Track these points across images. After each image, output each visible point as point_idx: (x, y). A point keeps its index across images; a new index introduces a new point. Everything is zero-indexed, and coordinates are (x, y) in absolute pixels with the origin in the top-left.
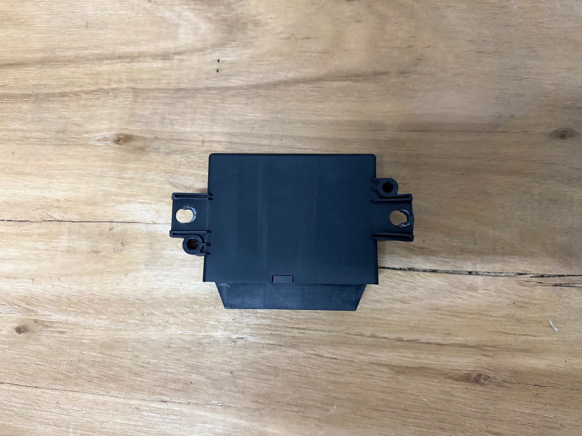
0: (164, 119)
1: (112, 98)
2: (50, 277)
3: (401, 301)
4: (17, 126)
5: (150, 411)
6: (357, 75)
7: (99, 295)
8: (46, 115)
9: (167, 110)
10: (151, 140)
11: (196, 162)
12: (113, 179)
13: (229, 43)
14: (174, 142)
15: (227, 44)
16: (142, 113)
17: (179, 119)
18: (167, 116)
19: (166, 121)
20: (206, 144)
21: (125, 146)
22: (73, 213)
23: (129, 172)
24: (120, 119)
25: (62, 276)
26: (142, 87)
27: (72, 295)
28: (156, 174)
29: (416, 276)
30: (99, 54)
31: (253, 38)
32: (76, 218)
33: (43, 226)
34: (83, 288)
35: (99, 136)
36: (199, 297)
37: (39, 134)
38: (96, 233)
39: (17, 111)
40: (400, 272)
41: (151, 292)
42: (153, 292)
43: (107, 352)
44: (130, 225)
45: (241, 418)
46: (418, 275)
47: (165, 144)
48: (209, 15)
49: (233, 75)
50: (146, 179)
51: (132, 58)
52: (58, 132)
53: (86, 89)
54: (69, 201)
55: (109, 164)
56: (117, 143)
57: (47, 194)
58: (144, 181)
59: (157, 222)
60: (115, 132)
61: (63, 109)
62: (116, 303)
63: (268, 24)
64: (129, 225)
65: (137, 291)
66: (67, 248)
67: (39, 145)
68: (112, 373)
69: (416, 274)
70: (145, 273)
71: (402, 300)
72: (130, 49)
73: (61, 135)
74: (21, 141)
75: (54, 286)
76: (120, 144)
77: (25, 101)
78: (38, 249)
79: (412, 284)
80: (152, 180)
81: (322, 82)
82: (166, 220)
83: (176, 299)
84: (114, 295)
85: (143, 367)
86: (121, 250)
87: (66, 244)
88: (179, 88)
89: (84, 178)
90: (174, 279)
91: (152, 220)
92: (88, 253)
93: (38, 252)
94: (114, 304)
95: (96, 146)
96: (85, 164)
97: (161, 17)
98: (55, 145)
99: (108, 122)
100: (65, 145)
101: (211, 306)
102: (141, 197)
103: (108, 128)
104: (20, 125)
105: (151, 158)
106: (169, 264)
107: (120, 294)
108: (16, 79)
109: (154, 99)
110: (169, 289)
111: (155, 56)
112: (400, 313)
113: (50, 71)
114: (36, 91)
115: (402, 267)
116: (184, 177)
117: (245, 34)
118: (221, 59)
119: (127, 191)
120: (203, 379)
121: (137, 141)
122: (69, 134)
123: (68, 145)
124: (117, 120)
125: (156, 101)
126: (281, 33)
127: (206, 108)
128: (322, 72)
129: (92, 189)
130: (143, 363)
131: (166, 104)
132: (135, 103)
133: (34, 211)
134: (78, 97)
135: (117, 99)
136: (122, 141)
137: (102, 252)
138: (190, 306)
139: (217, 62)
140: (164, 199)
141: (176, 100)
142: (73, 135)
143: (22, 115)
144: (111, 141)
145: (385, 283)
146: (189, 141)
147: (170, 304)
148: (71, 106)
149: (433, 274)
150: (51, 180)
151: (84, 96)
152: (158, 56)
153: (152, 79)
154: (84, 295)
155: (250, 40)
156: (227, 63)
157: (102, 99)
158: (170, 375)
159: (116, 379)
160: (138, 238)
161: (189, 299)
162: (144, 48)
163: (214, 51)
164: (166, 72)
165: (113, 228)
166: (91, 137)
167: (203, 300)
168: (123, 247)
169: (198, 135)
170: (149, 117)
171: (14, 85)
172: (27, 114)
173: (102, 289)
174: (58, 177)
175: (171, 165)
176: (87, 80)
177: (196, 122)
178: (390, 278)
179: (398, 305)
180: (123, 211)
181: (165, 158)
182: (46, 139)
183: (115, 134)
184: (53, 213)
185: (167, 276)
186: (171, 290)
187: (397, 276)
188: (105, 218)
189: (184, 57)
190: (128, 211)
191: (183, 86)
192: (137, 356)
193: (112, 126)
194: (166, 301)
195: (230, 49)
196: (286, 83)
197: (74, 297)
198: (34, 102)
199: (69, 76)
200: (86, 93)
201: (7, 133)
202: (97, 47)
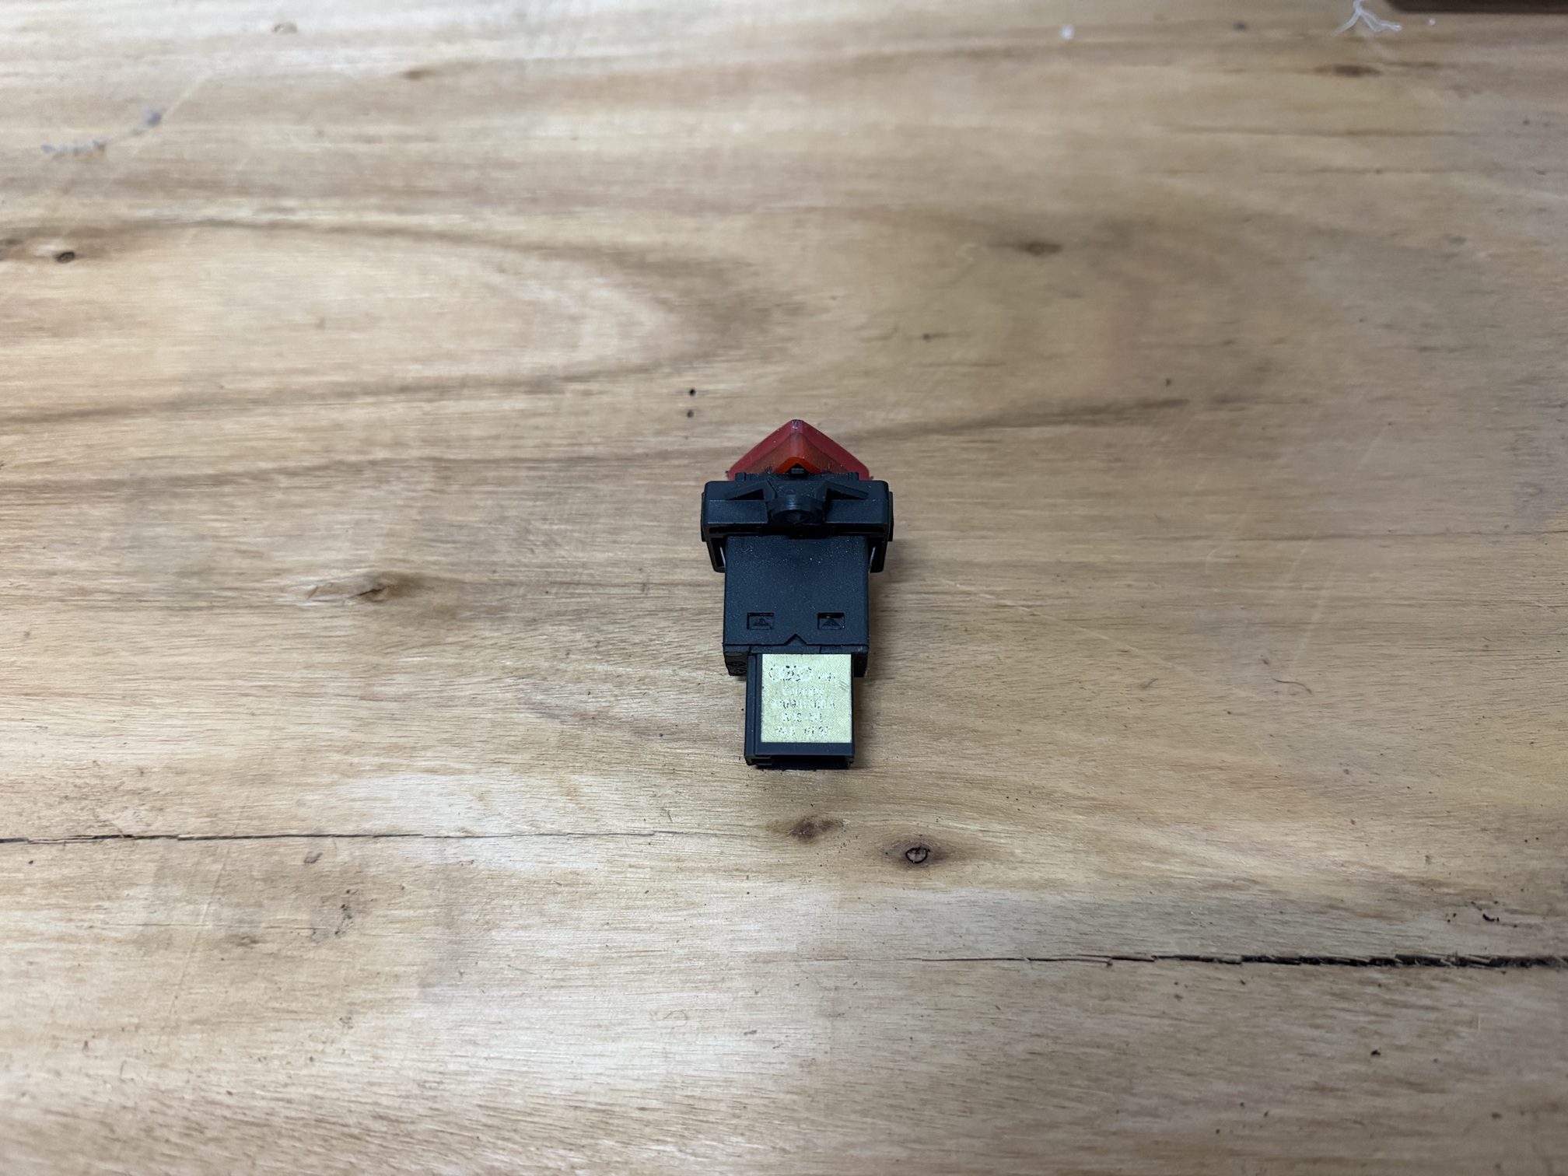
0: (528, 531)
1: (371, 483)
2: (54, 1037)
3: (1410, 1085)
4: (63, 561)
6: (1095, 411)
7: (228, 1107)
8: (160, 530)
9: (538, 509)
10: (480, 588)
11: (622, 641)
12: (342, 701)
13: (720, 352)
14: (554, 590)
15: (717, 355)
16: (459, 518)
17: (572, 531)
18: (537, 524)
19: (532, 538)
20: (652, 593)
21: (394, 607)
22: (185, 809)
23: (400, 678)
24: (387, 535)
25: (98, 1034)
26: (462, 456)
27: (124, 1108)
28: (487, 682)
29: (1436, 984)
30: (343, 384)
31: (788, 339)
32: (194, 824)
33: (71, 856)
34: (173, 1079)
35: (312, 580)
36: (620, 1106)
37: (125, 580)
38: (255, 874)
39: (71, 523)
40: (1373, 973)
41: (436, 1089)
42: (442, 1087)
44: (382, 843)
46: (1446, 980)
47: (523, 597)
48: (665, 295)
49: (732, 423)
50: (452, 698)
51: (441, 389)
52: (184, 574)
53: (291, 464)
54: (181, 772)
55: (335, 658)
56: (369, 599)
57: (109, 753)
58: (447, 703)
59: (477, 830)
60: (367, 570)
61: (214, 514)
62: (293, 1137)
63: (826, 310)
64: (378, 846)
65: (380, 1085)
66: (140, 928)
67: (117, 609)
69: (1435, 979)
70: (417, 1016)
71: (1412, 1079)
72: (437, 371)
73: (194, 582)
74: (63, 601)
75: (58, 1074)
76: (378, 602)
77: (103, 497)
78: (34, 935)
79: (1433, 1016)
80: (473, 701)
81: (993, 429)
82: (508, 821)
83: (530, 1114)
84: (289, 1101)
86: (337, 933)
87: (141, 916)
88: (575, 455)
89: (244, 700)
90: (525, 1037)
91: (460, 824)
92: (216, 944)
93: (29, 945)
94: (284, 1142)
95: (302, 610)
96: (254, 659)
98: (168, 608)
99: (347, 544)
100: (200, 609)
101: (669, 1139)
102: (429, 754)
103: (346, 560)
104: (70, 557)
105: (475, 636)
106: (512, 979)
107: (316, 1097)
108: (89, 446)
109: (500, 485)
110: (505, 1077)
111: (509, 386)
112: (1419, 1134)
113: (194, 425)
114: (143, 472)
115: (1376, 954)
116: (579, 686)
117: (763, 331)
118: (696, 387)
119: (385, 734)
121: (435, 592)
122: (217, 578)
123: (212, 608)
124: (376, 539)
125: (505, 489)
126: (864, 327)
127: (654, 502)
128: (991, 407)
129: (266, 732)
131: (536, 496)
132: (438, 495)
133: (50, 806)
134: (264, 484)
135: (385, 487)
136: (386, 592)
137: (265, 942)
138: (584, 1142)
139: (688, 396)
140: (506, 756)
141: (566, 485)
142: (229, 582)
143: (86, 533)
144: (349, 593)
145: (1331, 1017)
146: (600, 585)
147: (507, 1134)
148: (238, 506)
149: (1495, 973)
150: (135, 710)
151: (284, 481)
152: (519, 384)
153: (497, 437)
154: (170, 1107)
155: (779, 345)
156: (717, 395)
157: (340, 487)
160: (403, 888)
161: (578, 1113)
162: (477, 368)
163: (678, 372)
164: (538, 421)
165: (319, 855)
166: (285, 586)
167: (637, 1114)
168: (347, 921)
169: (629, 570)
170: (479, 528)
171: (81, 461)
172: (100, 530)
173: (245, 1081)
174: (158, 701)
175: (540, 652)
176: (300, 445)
177: (624, 537)
178: (1342, 996)
179: (1403, 1102)
180: (360, 800)
181: (522, 635)
182: (145, 593)
183: (367, 576)
184: (113, 813)
185: (498, 1026)
186: (513, 1078)
187: (1371, 990)
188: (294, 824)
189: (594, 386)
190: (380, 799)
191: (588, 451)
193: (360, 555)
194: (489, 1121)
195: (722, 366)
196: (892, 434)
197: (129, 1116)
198: (129, 500)
199: (250, 436)
200: (292, 473)
201: (22, 581)
202: (341, 367)
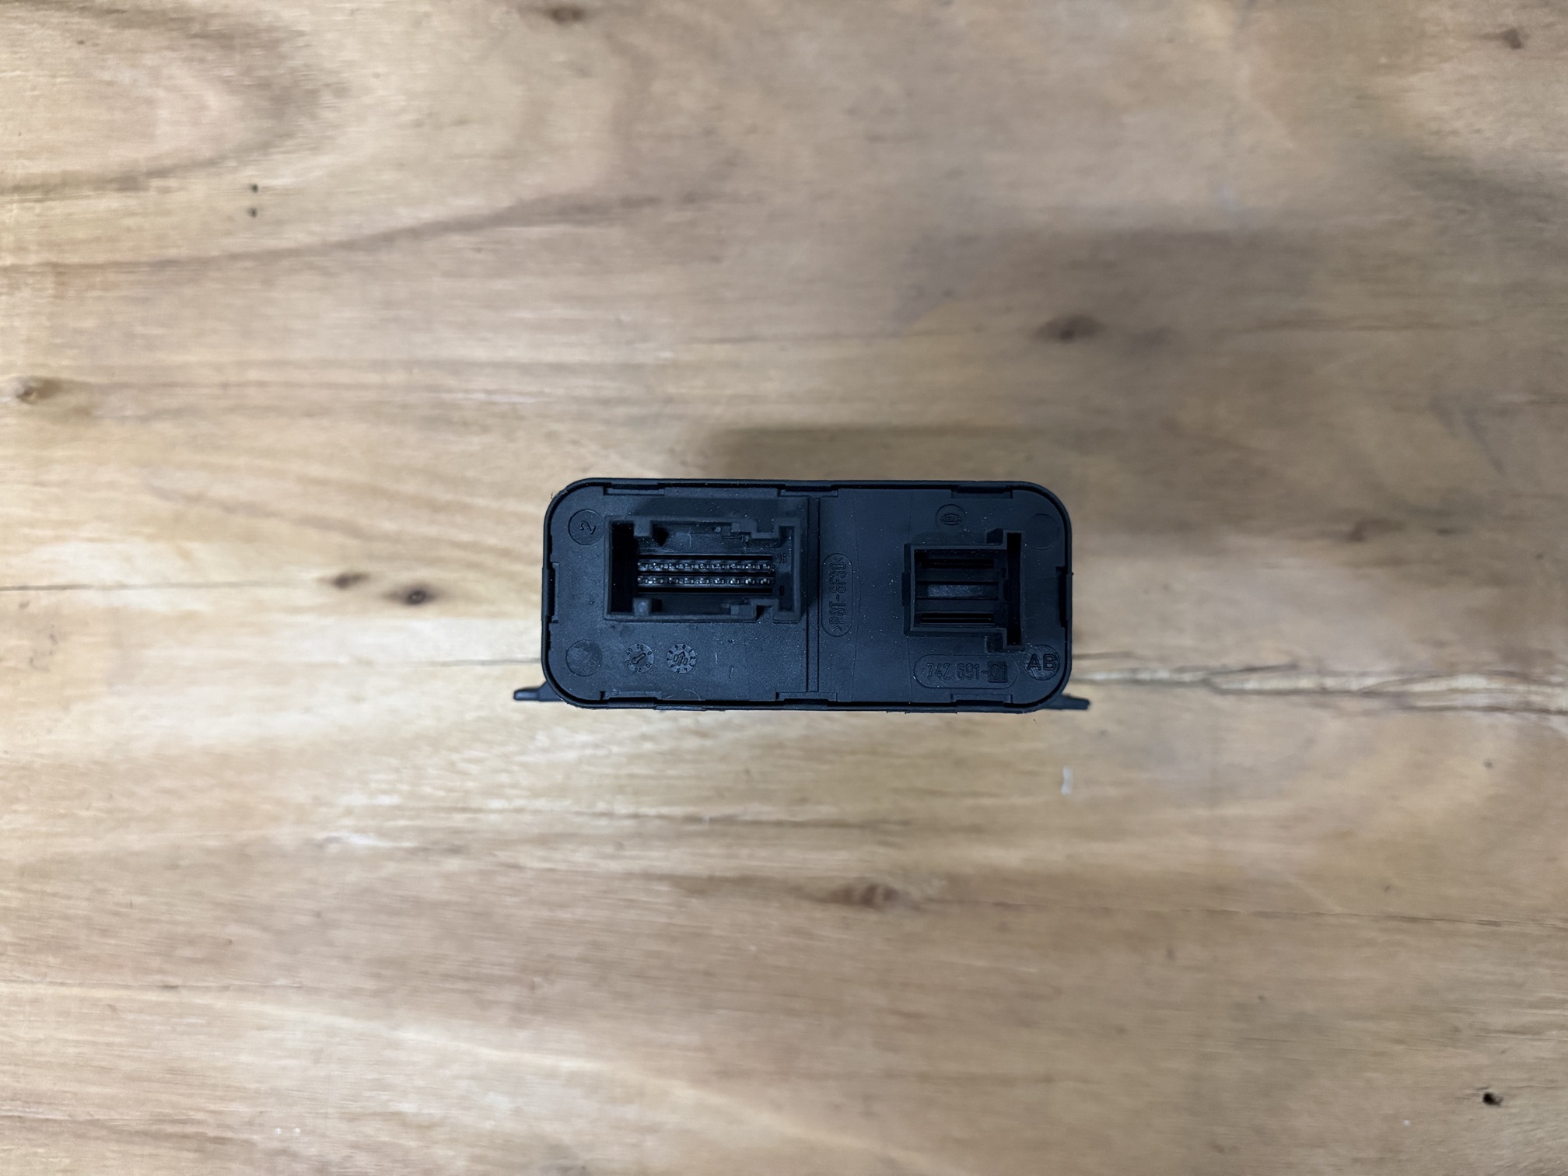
0: (133, 336)
5: (141, 1011)
6: (585, 209)
9: (139, 314)
10: (105, 390)
12: (21, 487)
13: (277, 142)
14: (159, 391)
15: (274, 146)
16: (80, 325)
17: (168, 335)
18: (139, 329)
19: (136, 341)
20: (230, 392)
21: (43, 407)
23: (58, 468)
24: (28, 342)
26: (73, 259)
28: (119, 471)
31: (336, 126)
36: (235, 752)
41: (126, 745)
42: (130, 744)
43: (34, 887)
44: (68, 593)
45: (345, 1013)
47: (135, 397)
48: (227, 72)
49: (289, 222)
50: (97, 484)
51: (46, 188)
55: (10, 452)
56: (26, 401)
58: (94, 487)
59: (128, 583)
60: (17, 374)
62: (48, 775)
63: (369, 91)
64: (66, 594)
65: (94, 744)
68: (50, 932)
70: (109, 703)
72: (39, 167)
76: (32, 403)
82: (147, 577)
83: (183, 758)
84: (42, 755)
85: (116, 914)
86: (50, 653)
88: (163, 258)
91: (117, 578)
94: (43, 777)
97: (110, 84)
102: (87, 527)
105: (106, 433)
106: (164, 680)
107: (56, 753)
109: (106, 290)
110: (167, 737)
111: (102, 183)
112: (694, 761)
116: (184, 473)
117: (314, 117)
118: (261, 183)
119: (55, 513)
120: (253, 932)
121: (71, 394)
124: (20, 345)
125: (111, 294)
126: (402, 111)
127: (228, 305)
130: (118, 904)
131: (134, 301)
132: (60, 301)
135: (17, 293)
136: (35, 394)
139: (250, 193)
140: (140, 528)
141: (158, 290)
144: (9, 396)
146: (193, 386)
152: (112, 181)
155: (328, 133)
156: (276, 192)
158: (181, 929)
159: (57, 945)
160: (87, 623)
161: (211, 757)
162: (73, 163)
163: (242, 165)
164: (130, 222)
165: (28, 601)
167: (245, 757)
168: (55, 645)
169: (212, 371)
170: (95, 333)
173: (14, 745)
175: (154, 446)
177: (207, 340)
180: (47, 562)
181: (139, 431)
183: (19, 379)
185: (159, 708)
186: (172, 737)
188: (7, 580)
189: (172, 182)
190: (61, 562)
192: (101, 892)
193: (11, 361)
194: (160, 763)
195: (279, 157)
196: (416, 233)
